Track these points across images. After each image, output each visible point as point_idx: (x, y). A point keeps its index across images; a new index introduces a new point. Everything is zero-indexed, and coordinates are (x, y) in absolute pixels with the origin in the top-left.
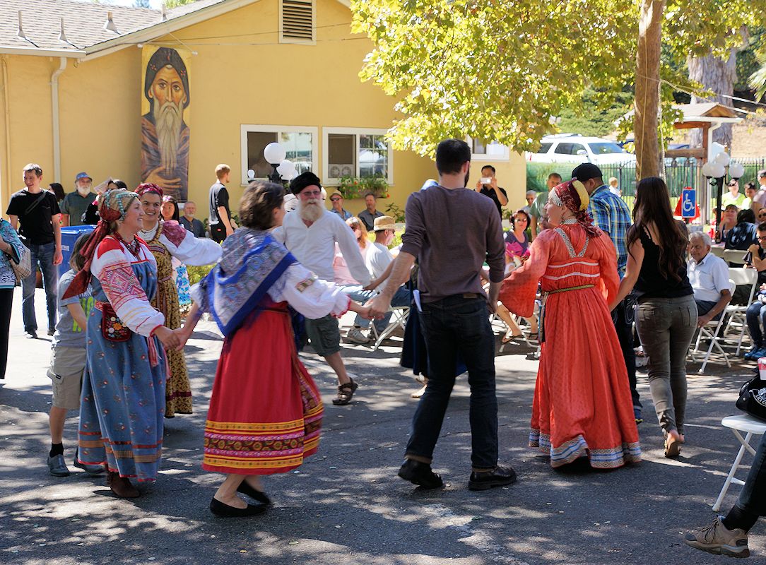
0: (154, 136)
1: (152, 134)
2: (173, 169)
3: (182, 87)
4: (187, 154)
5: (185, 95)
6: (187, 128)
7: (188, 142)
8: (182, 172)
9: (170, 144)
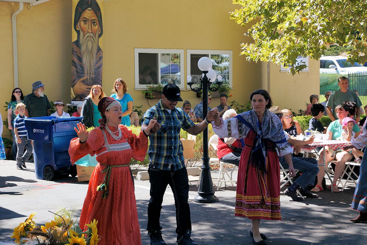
2: (92, 78)
3: (98, 23)
4: (101, 68)
5: (100, 28)
6: (101, 51)
7: (102, 60)
8: (98, 81)
9: (90, 61)
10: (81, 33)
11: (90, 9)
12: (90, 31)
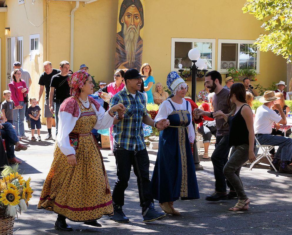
0: (123, 44)
1: (122, 43)
3: (139, 17)
4: (141, 55)
5: (141, 22)
7: (142, 47)
10: (125, 26)
11: (133, 5)
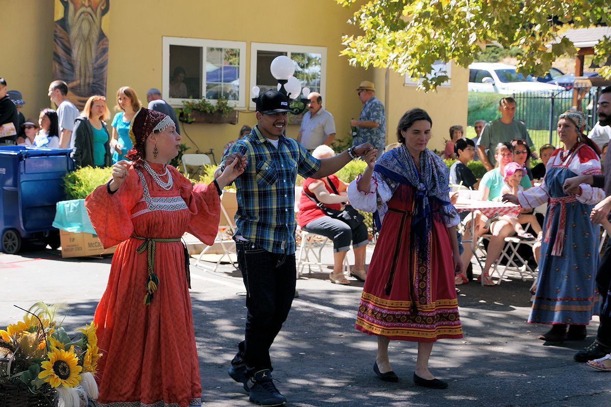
0: (67, 45)
1: (66, 43)
2: (89, 84)
5: (104, 0)
6: (105, 39)
7: (107, 54)
8: (99, 89)
9: (86, 55)
10: (71, 7)
12: (87, 4)
